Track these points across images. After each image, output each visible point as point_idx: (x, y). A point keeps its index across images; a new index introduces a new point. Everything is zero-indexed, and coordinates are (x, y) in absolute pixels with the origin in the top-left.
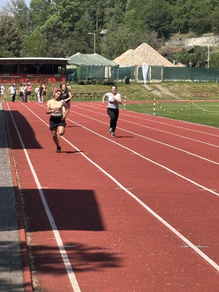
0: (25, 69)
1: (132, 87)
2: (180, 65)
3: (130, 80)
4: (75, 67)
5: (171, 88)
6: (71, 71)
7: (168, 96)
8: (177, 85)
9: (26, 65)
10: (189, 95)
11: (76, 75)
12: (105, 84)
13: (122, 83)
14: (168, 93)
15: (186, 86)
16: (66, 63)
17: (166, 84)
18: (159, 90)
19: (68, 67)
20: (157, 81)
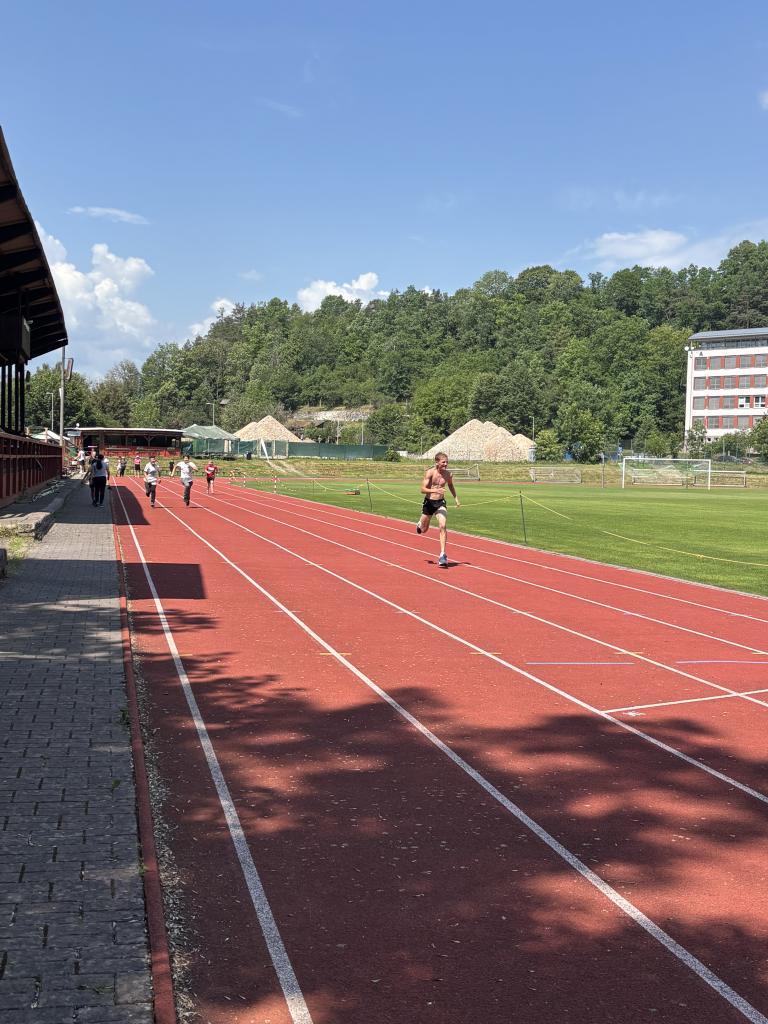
0: (135, 441)
1: (254, 463)
2: (308, 441)
3: (253, 456)
4: (191, 440)
5: (297, 464)
6: (187, 444)
7: (293, 473)
8: (303, 462)
9: (136, 437)
10: (315, 472)
11: (191, 449)
12: (225, 459)
13: (243, 458)
14: (293, 470)
15: (312, 463)
16: (181, 435)
17: (292, 461)
18: (283, 467)
19: (183, 440)
20: (282, 457)
